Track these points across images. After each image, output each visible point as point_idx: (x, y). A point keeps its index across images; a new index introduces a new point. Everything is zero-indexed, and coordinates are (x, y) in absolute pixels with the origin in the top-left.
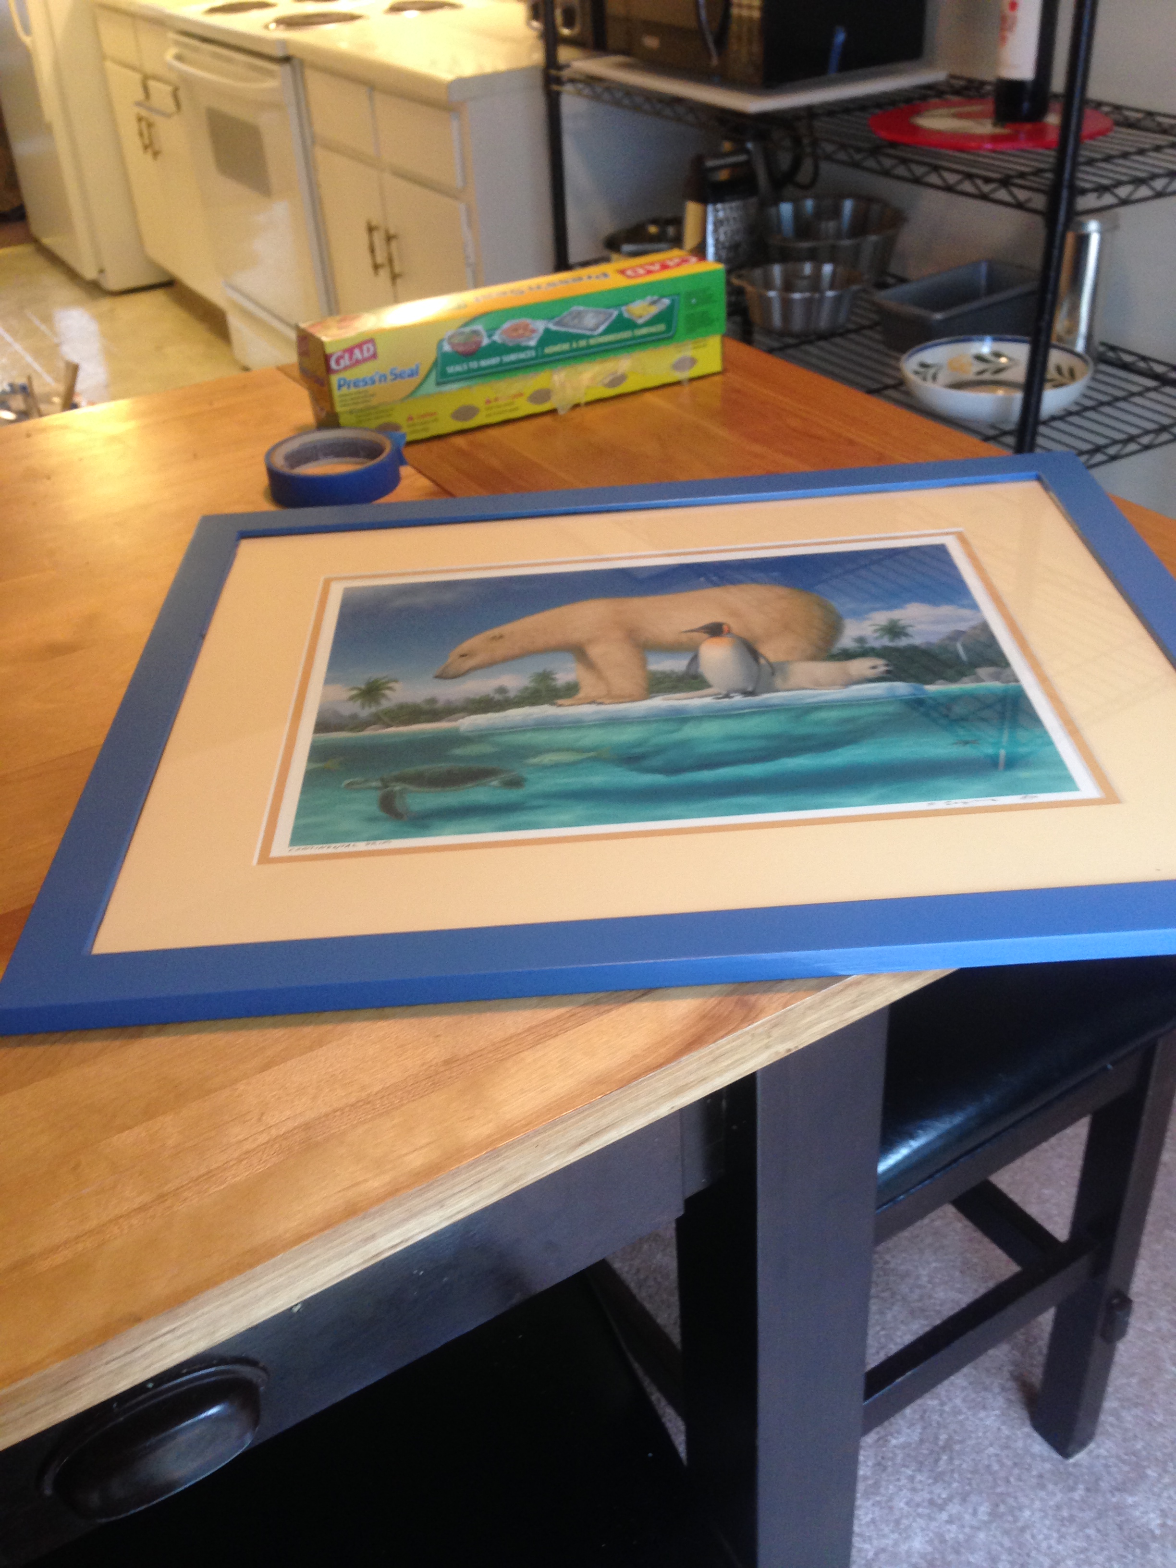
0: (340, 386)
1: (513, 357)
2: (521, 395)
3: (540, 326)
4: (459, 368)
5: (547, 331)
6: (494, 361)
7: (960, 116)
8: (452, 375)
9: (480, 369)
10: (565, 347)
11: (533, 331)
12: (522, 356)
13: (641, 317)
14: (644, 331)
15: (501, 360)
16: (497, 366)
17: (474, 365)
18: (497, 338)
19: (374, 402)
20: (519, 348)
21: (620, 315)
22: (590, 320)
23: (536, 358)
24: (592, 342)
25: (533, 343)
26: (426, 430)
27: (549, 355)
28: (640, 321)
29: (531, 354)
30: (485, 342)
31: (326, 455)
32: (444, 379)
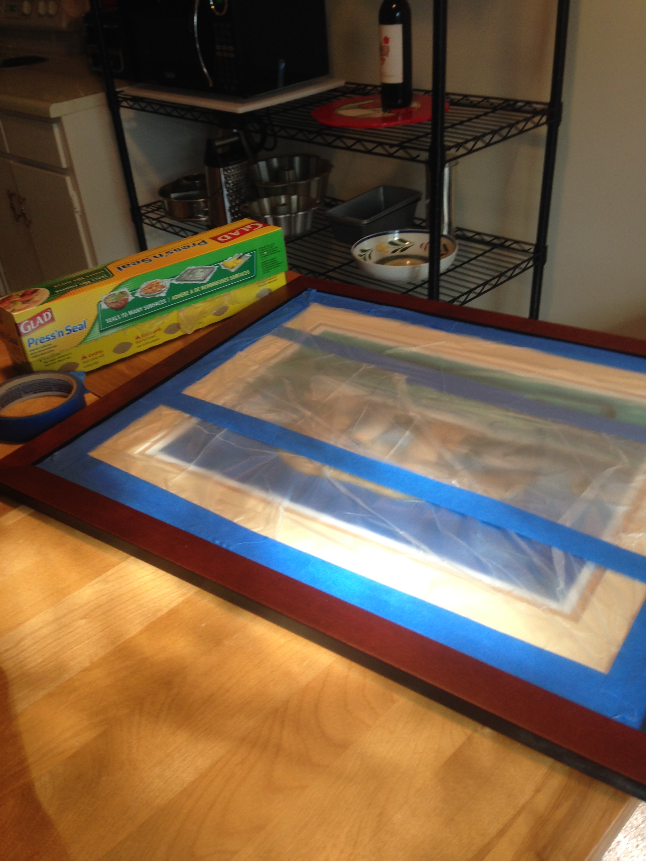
0: (30, 344)
1: (151, 306)
2: (159, 330)
3: (167, 283)
4: (114, 319)
5: (172, 285)
6: (138, 310)
7: (361, 107)
8: (110, 324)
9: (129, 317)
10: (186, 293)
11: (163, 287)
12: (157, 304)
13: (233, 267)
14: (236, 276)
15: (143, 309)
16: (141, 313)
17: (124, 315)
18: (138, 295)
19: (56, 350)
20: (155, 299)
21: (219, 268)
22: (200, 274)
23: (168, 303)
24: (203, 288)
25: (163, 295)
26: (96, 363)
27: (175, 301)
28: (233, 270)
29: (163, 301)
30: (131, 298)
31: (27, 393)
32: (105, 328)
